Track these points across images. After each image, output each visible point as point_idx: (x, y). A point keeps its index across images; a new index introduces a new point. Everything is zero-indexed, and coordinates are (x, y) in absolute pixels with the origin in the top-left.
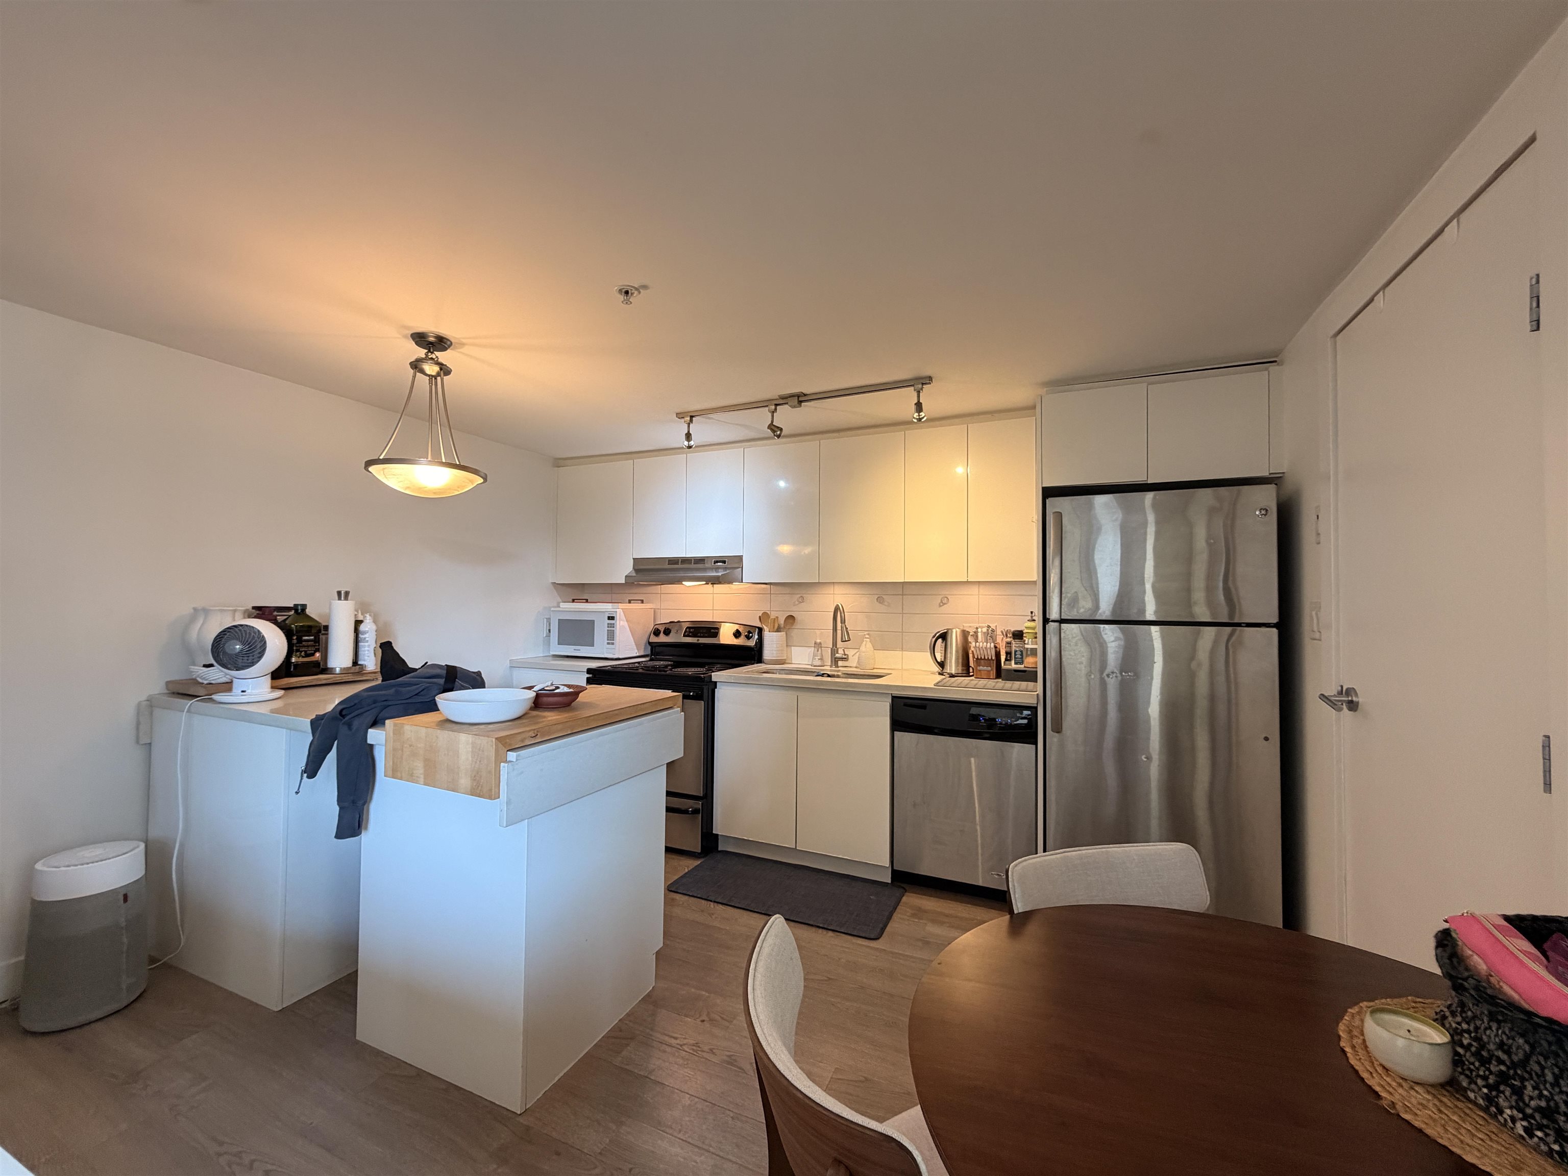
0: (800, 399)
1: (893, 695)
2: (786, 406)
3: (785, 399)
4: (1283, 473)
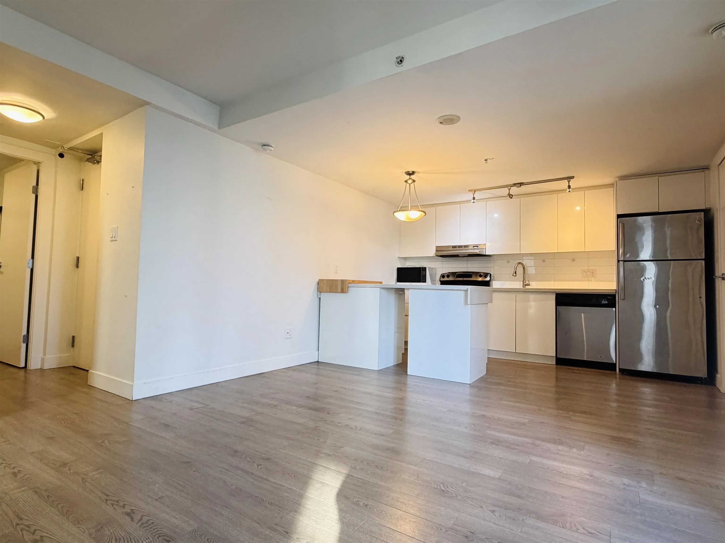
0: (521, 184)
1: (556, 293)
3: (515, 185)
4: (710, 208)
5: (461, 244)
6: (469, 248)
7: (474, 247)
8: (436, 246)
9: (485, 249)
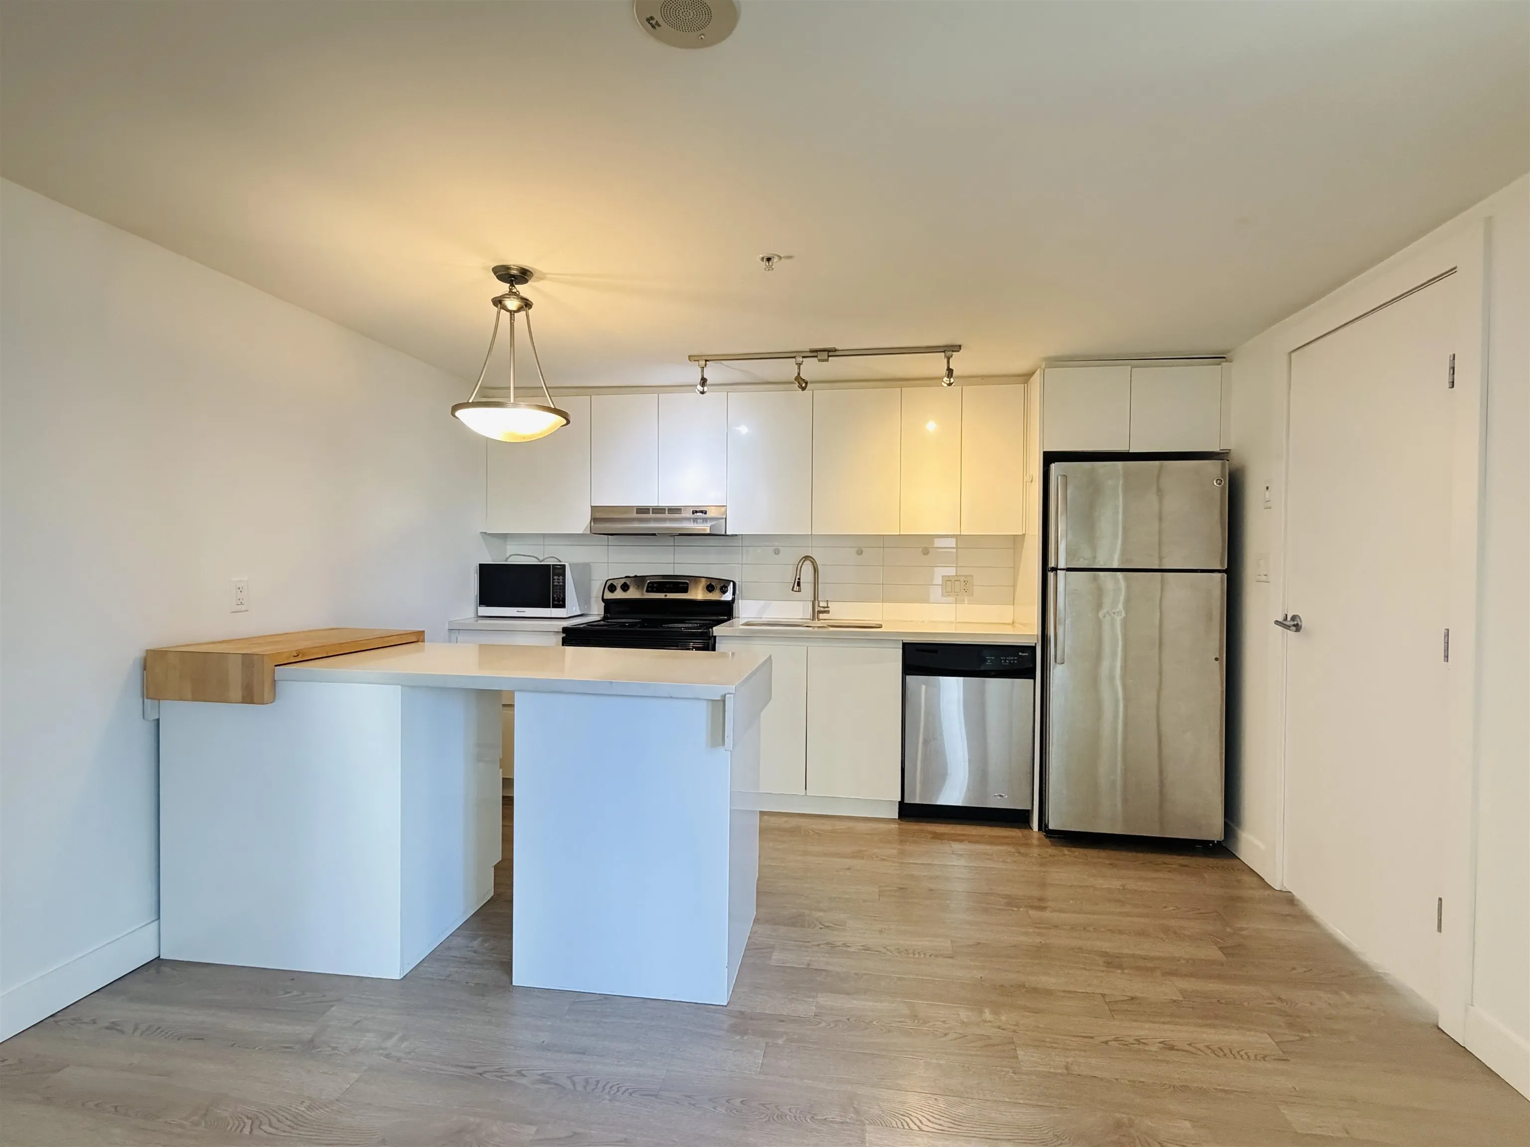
0: (831, 352)
1: (904, 642)
2: (816, 359)
3: (814, 353)
4: (1230, 450)
5: (662, 504)
6: (683, 515)
7: (697, 512)
8: (592, 507)
9: (724, 520)
